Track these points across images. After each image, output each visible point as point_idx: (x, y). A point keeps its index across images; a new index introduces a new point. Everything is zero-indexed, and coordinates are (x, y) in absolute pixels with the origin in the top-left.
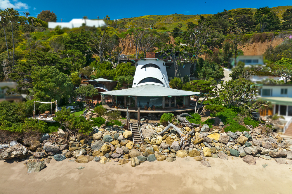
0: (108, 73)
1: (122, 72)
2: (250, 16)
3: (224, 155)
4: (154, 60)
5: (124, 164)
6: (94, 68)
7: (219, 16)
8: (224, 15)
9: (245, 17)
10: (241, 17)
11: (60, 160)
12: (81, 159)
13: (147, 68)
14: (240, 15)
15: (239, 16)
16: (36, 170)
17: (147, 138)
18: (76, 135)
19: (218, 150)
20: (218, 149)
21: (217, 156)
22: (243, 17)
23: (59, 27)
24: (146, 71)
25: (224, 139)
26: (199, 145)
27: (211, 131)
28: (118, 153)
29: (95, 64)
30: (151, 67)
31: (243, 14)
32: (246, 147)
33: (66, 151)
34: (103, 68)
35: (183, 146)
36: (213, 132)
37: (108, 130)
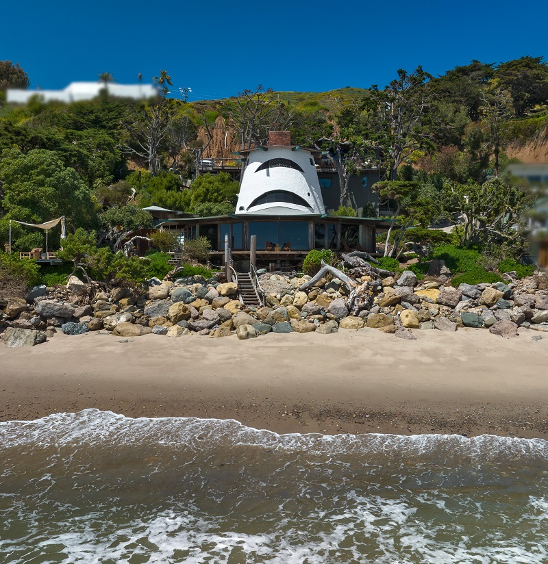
0: (169, 197)
1: (206, 195)
2: (538, 74)
3: (447, 323)
4: (288, 151)
5: (221, 336)
6: (134, 190)
7: (459, 74)
8: (472, 71)
9: (525, 77)
10: (516, 76)
11: (77, 332)
12: (125, 328)
13: (271, 169)
14: (513, 70)
15: (511, 74)
16: (26, 342)
17: (273, 295)
18: (109, 292)
19: (435, 316)
20: (435, 314)
21: (431, 325)
22: (520, 76)
23: (40, 97)
24: (268, 175)
25: (450, 297)
26: (393, 308)
27: (420, 286)
28: (207, 320)
29: (138, 180)
30: (281, 166)
31: (522, 69)
32: (499, 308)
33: (87, 318)
34: (157, 188)
35: (356, 308)
36: (426, 285)
37: (181, 282)
